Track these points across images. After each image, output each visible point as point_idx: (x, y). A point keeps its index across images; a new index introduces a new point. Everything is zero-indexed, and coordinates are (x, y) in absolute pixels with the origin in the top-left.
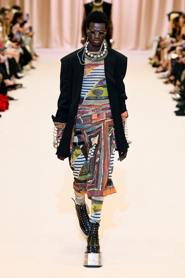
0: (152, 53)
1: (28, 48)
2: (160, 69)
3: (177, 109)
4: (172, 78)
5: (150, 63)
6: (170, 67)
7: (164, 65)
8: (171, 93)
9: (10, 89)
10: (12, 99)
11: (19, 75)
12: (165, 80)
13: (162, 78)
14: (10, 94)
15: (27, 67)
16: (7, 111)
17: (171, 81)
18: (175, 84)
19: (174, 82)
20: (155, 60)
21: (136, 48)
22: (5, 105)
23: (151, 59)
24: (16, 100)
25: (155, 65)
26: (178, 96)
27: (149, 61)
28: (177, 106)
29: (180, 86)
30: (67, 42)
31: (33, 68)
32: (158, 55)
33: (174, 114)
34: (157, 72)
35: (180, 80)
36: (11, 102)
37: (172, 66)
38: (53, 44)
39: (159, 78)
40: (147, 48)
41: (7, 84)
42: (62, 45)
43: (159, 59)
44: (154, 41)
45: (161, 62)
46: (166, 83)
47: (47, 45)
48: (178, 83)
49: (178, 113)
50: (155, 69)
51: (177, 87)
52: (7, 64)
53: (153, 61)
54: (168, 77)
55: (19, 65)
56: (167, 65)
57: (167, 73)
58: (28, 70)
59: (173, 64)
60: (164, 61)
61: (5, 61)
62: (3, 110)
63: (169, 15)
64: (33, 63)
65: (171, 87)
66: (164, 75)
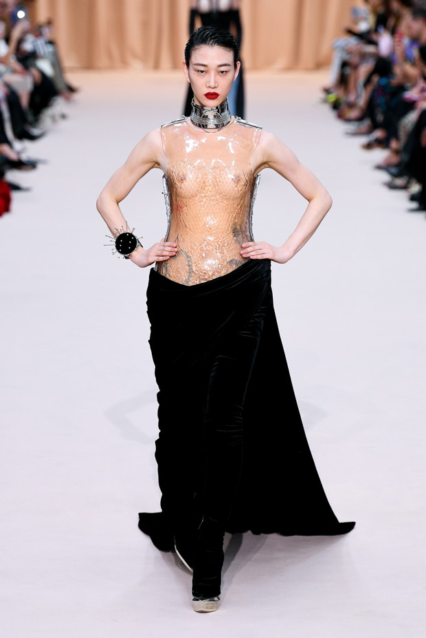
4: (378, 134)
8: (379, 167)
10: (16, 188)
16: (6, 218)
20: (338, 94)
22: (1, 202)
24: (27, 190)
30: (135, 56)
39: (346, 133)
48: (394, 144)
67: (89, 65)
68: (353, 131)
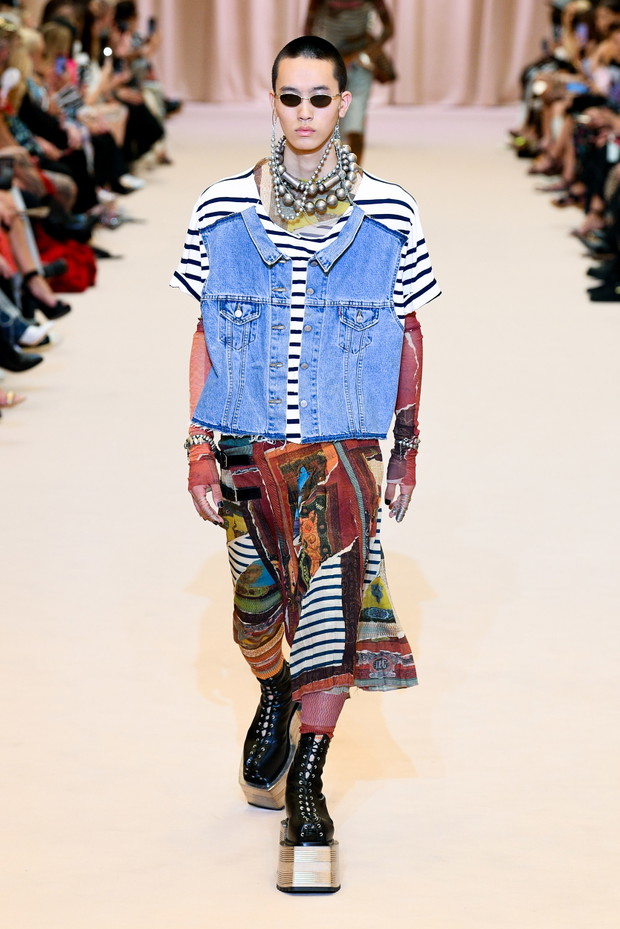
0: (517, 116)
2: (542, 163)
3: (594, 283)
4: (578, 189)
5: (513, 146)
6: (570, 161)
7: (554, 152)
8: (576, 234)
10: (105, 255)
11: (127, 181)
12: (557, 196)
13: (547, 190)
14: (101, 239)
16: (90, 293)
17: (575, 200)
18: (587, 209)
19: (583, 201)
20: (528, 138)
21: (467, 102)
22: (84, 273)
23: (514, 135)
24: (118, 257)
25: (524, 153)
26: (595, 242)
27: (508, 140)
28: (591, 273)
29: (601, 214)
31: (164, 161)
32: (536, 121)
33: (586, 297)
34: (533, 172)
35: (602, 196)
36: (102, 266)
37: (578, 156)
38: (224, 92)
39: (538, 189)
40: (501, 101)
42: (249, 93)
43: (540, 134)
45: (545, 143)
46: (561, 203)
48: (597, 204)
49: (596, 295)
50: (525, 164)
51: (592, 216)
52: (89, 151)
53: (521, 141)
54: (567, 186)
56: (563, 151)
58: (149, 168)
59: (579, 149)
60: (553, 141)
61: (83, 141)
62: (78, 288)
65: (575, 217)
67: (205, 97)
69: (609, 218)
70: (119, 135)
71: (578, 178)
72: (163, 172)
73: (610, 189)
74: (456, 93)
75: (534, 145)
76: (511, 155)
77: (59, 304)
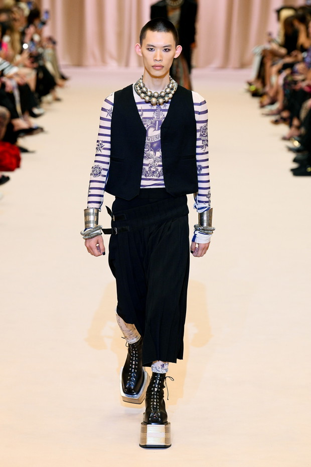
0: (252, 73)
1: (49, 66)
2: (266, 100)
3: (295, 166)
4: (285, 114)
5: (249, 91)
6: (281, 97)
8: (284, 139)
9: (22, 134)
10: (25, 151)
11: (36, 111)
12: (274, 118)
13: (268, 115)
14: (23, 142)
15: (48, 98)
16: (17, 172)
17: (284, 120)
18: (291, 125)
19: (288, 121)
20: (257, 86)
21: (225, 65)
22: (14, 161)
23: (250, 84)
24: (33, 152)
26: (296, 144)
27: (246, 87)
28: (295, 160)
29: (298, 128)
30: (112, 57)
31: (57, 100)
33: (290, 174)
35: (298, 117)
36: (24, 156)
37: (285, 95)
38: (89, 60)
39: (263, 114)
40: (243, 65)
41: (18, 126)
42: (104, 61)
43: (264, 84)
44: (254, 54)
45: (267, 89)
46: (276, 122)
47: (79, 63)
48: (296, 122)
49: (297, 172)
50: (256, 101)
51: (293, 129)
52: (17, 94)
53: (253, 88)
54: (279, 112)
55: (36, 95)
56: (277, 93)
57: (277, 106)
58: (49, 103)
59: (286, 92)
60: (272, 86)
61: (13, 88)
62: (11, 169)
63: (278, 12)
64: (59, 92)
65: (284, 129)
66: (272, 111)
68: (267, 113)
69: (303, 130)
70: (32, 85)
71: (285, 108)
72: (56, 105)
73: (303, 114)
74: (218, 62)
75: (261, 90)
76: (248, 96)
77: (3, 177)
